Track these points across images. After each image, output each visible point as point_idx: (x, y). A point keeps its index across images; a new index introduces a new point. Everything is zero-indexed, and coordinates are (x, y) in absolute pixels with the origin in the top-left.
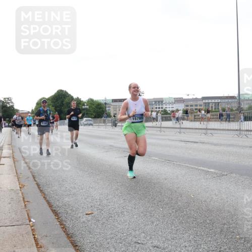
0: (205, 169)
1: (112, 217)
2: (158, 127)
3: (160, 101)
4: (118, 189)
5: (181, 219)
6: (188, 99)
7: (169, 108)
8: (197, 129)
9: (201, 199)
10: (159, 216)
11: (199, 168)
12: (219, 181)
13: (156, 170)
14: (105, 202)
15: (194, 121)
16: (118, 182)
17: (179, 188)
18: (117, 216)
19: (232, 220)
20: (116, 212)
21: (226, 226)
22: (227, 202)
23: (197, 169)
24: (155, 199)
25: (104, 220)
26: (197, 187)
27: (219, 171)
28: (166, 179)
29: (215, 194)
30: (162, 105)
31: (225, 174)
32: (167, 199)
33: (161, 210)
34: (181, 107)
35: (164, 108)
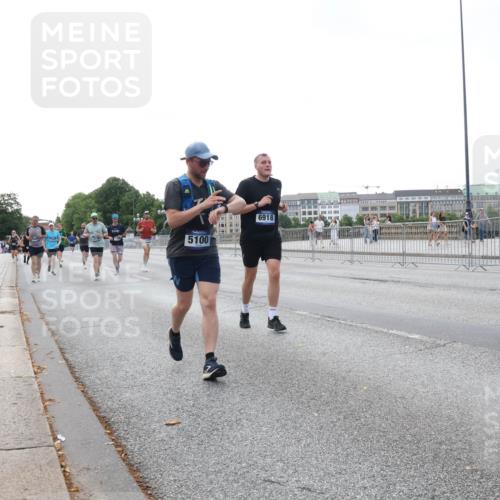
0: (402, 333)
1: (217, 430)
2: (308, 251)
3: (311, 200)
5: (355, 433)
7: (330, 212)
8: (385, 254)
9: (394, 392)
10: (312, 428)
11: (390, 331)
12: (430, 357)
13: (305, 336)
14: (204, 400)
17: (350, 371)
18: (227, 428)
19: (457, 435)
20: (226, 421)
21: (444, 447)
22: (447, 398)
23: (385, 334)
24: (302, 394)
25: (203, 437)
26: (386, 370)
27: (430, 337)
28: (325, 355)
29: (423, 384)
30: (316, 207)
31: (442, 343)
32: (327, 394)
33: (316, 415)
34: (353, 212)
35: (319, 213)
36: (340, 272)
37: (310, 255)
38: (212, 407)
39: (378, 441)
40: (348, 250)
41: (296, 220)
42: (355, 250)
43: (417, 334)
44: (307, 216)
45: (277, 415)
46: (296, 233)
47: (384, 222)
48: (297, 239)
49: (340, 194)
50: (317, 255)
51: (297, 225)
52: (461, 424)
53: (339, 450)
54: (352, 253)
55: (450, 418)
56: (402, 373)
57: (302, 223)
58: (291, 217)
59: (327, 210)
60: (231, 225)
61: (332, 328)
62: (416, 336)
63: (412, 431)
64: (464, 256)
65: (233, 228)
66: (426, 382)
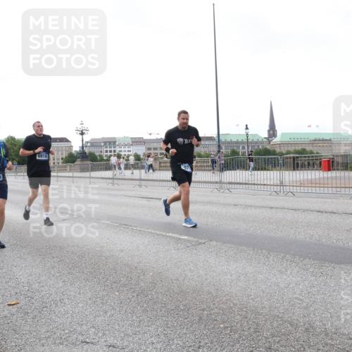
0: (176, 235)
1: (46, 307)
2: (110, 179)
3: (111, 142)
4: (55, 266)
5: (145, 305)
6: (150, 140)
7: (125, 151)
8: (163, 181)
9: (171, 276)
10: (115, 303)
11: (168, 234)
12: (194, 251)
13: (108, 239)
14: (36, 286)
15: (160, 170)
16: (54, 258)
17: (140, 262)
18: (54, 306)
19: (214, 304)
20: (53, 300)
21: (206, 312)
22: (206, 279)
23: (164, 236)
24: (107, 280)
25: (36, 313)
26: (165, 261)
27: (194, 238)
28: (122, 251)
29: (190, 270)
30: (114, 147)
31: (203, 241)
32: (125, 279)
33: (117, 294)
34: (141, 150)
35: (117, 152)
36: (133, 193)
37: (111, 181)
38: (42, 291)
39: (161, 311)
40: (138, 177)
41: (100, 156)
42: (143, 178)
43: (186, 235)
44: (109, 154)
45: (89, 295)
46: (101, 165)
47: (162, 158)
48: (101, 170)
49: (132, 138)
50: (115, 181)
51: (102, 160)
52: (217, 297)
53: (134, 318)
54: (141, 180)
55: (209, 293)
56: (176, 263)
57: (105, 158)
58: (97, 154)
59: (123, 149)
60: (54, 160)
61: (128, 232)
62: (186, 237)
63: (184, 303)
64: (216, 183)
65: (56, 161)
66: (192, 268)
